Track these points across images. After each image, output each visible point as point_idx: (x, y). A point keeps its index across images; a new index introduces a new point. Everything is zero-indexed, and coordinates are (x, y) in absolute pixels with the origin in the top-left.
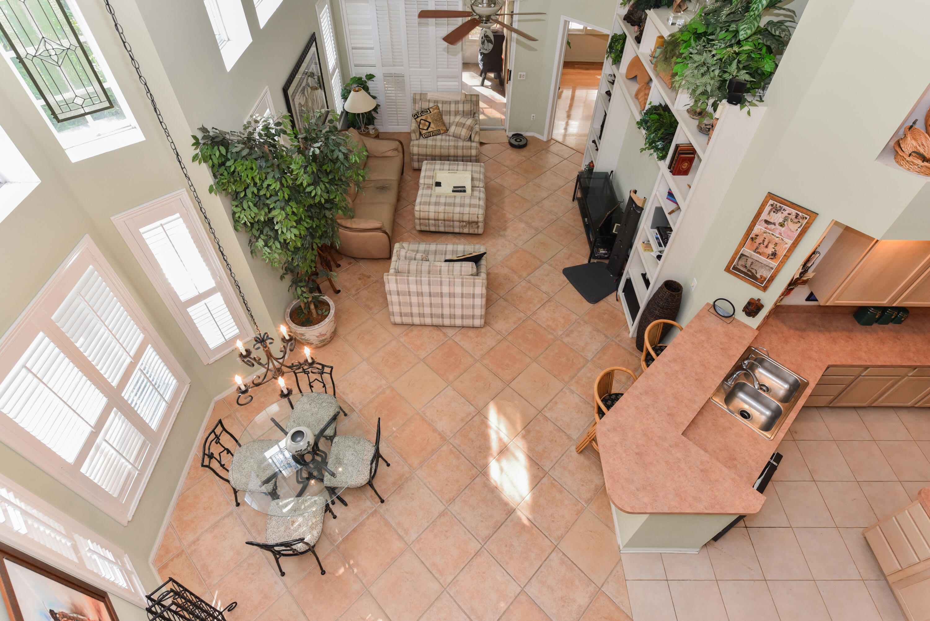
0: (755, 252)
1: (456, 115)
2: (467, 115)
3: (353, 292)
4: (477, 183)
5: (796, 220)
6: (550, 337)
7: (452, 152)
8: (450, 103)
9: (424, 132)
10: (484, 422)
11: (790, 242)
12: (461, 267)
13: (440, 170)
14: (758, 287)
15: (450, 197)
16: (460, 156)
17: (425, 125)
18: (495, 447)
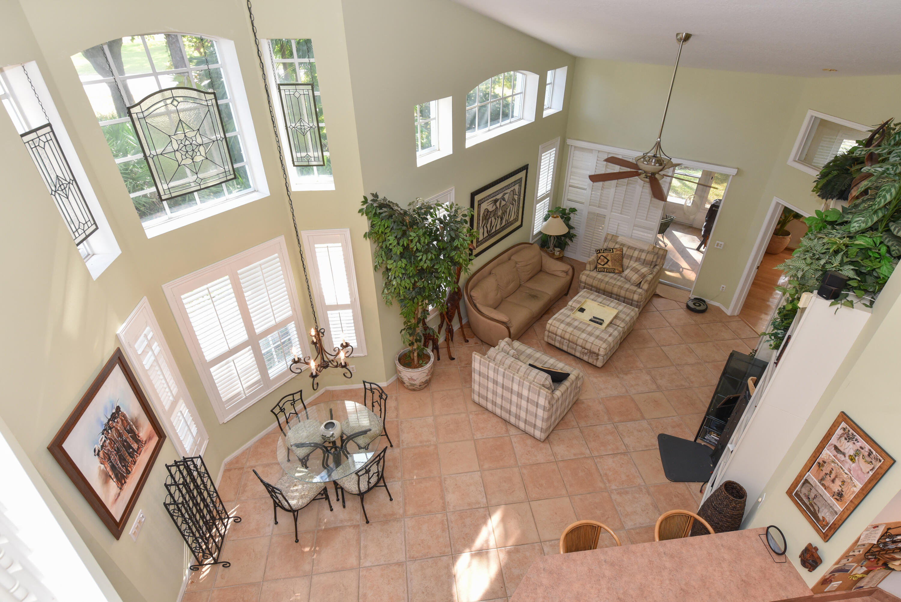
0: (820, 483)
1: (636, 261)
2: (647, 264)
4: (618, 322)
5: (869, 459)
6: (601, 485)
7: (615, 290)
8: (635, 249)
9: (600, 266)
11: (860, 486)
13: (593, 300)
14: (818, 531)
15: (585, 323)
16: (622, 297)
17: (603, 261)
18: (479, 543)
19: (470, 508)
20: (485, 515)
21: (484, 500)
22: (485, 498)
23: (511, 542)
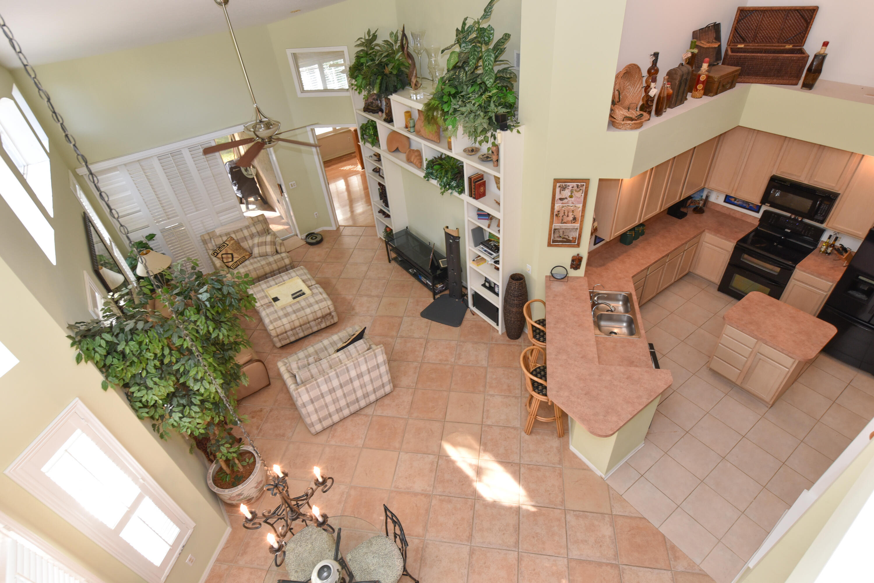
0: (562, 223)
1: (252, 238)
2: (262, 234)
3: (256, 432)
4: (309, 283)
5: (578, 189)
6: (448, 367)
7: (267, 269)
8: (241, 230)
9: (230, 264)
10: (449, 461)
11: (581, 206)
12: (356, 347)
13: (268, 287)
14: (573, 246)
15: (294, 304)
16: (276, 270)
17: (228, 258)
18: (470, 473)
19: (435, 472)
20: (446, 460)
21: (431, 457)
22: (430, 456)
23: (477, 446)
